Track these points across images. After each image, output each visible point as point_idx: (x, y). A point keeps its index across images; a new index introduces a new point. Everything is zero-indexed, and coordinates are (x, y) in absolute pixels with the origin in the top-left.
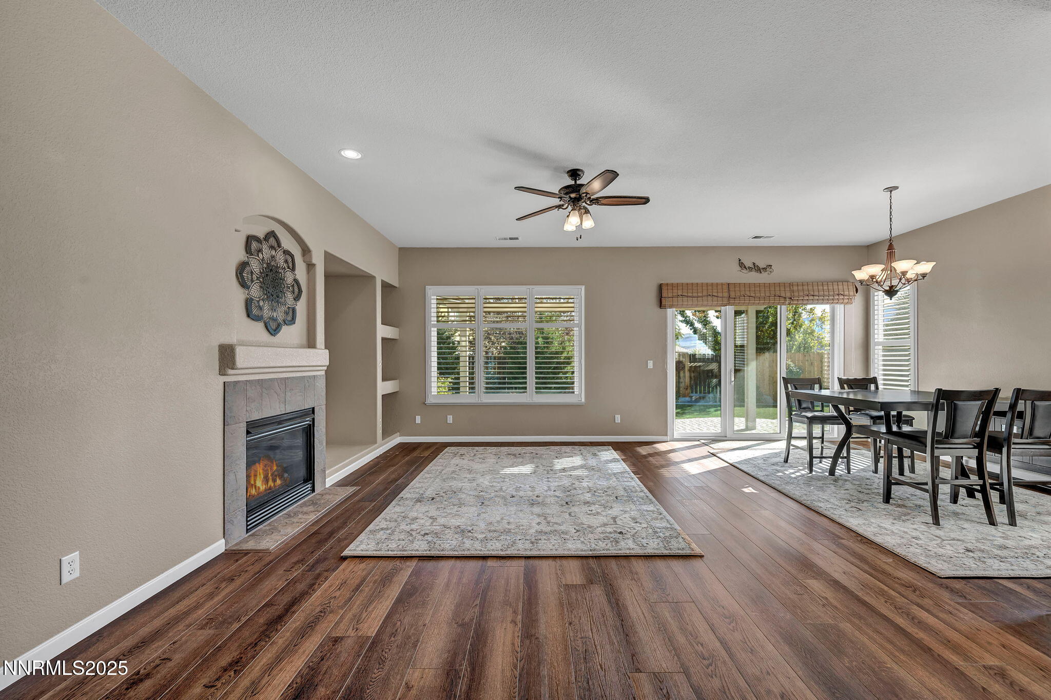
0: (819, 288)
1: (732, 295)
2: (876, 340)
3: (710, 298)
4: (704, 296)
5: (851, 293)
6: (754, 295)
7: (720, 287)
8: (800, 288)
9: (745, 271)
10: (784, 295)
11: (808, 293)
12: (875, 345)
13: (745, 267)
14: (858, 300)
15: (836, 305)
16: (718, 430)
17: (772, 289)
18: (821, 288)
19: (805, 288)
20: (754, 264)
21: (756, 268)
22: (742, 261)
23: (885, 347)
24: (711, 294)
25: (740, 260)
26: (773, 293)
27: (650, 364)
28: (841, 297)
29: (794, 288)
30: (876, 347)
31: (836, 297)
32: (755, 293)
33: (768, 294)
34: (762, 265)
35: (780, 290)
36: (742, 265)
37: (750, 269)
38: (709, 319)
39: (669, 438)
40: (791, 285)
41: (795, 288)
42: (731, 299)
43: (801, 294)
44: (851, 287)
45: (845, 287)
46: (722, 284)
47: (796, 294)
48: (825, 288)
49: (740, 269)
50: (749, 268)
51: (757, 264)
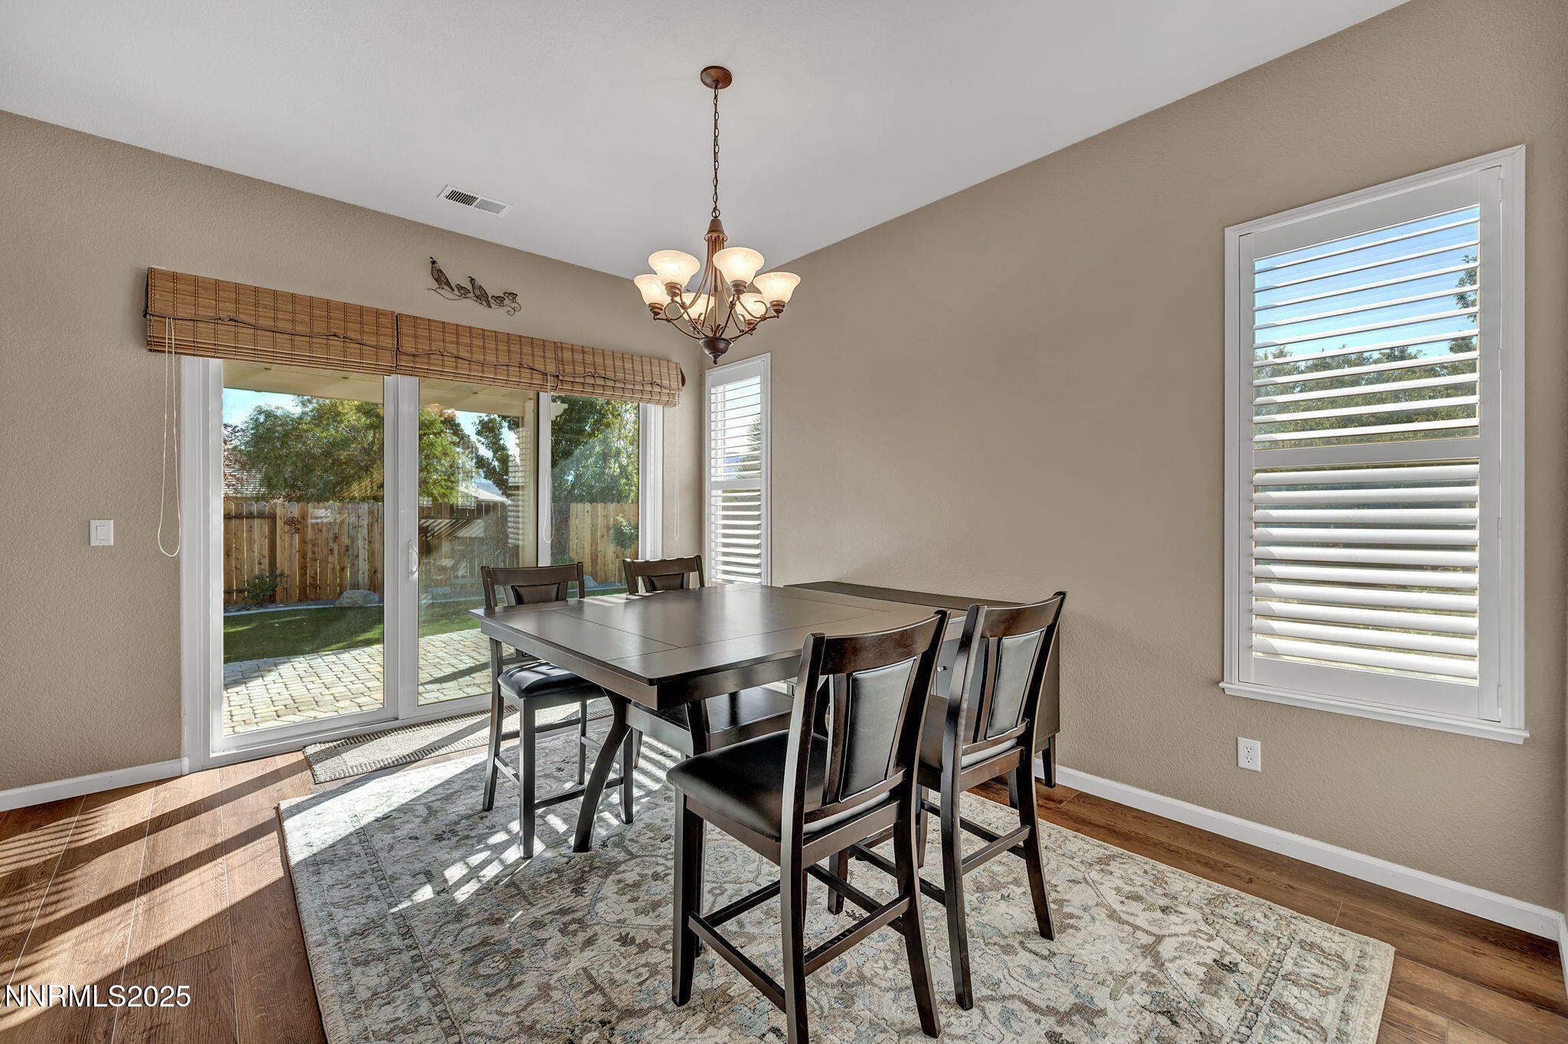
0: (616, 364)
1: (408, 345)
2: (713, 479)
3: (335, 343)
4: (319, 335)
5: (674, 384)
6: (467, 355)
7: (370, 319)
8: (578, 357)
9: (446, 292)
10: (541, 367)
11: (593, 371)
12: (712, 489)
13: (448, 284)
14: (685, 399)
15: (649, 405)
16: (373, 700)
17: (515, 348)
18: (619, 363)
19: (589, 358)
20: (472, 280)
21: (478, 293)
22: (441, 265)
23: (726, 492)
24: (340, 332)
25: (434, 262)
26: (516, 358)
27: (104, 533)
28: (657, 389)
29: (565, 355)
30: (714, 493)
31: (648, 388)
32: (471, 352)
33: (503, 360)
34: (492, 290)
35: (533, 355)
36: (439, 277)
37: (463, 291)
38: (501, 442)
39: (186, 763)
40: (558, 346)
41: (567, 355)
42: (403, 357)
43: (580, 369)
44: (673, 372)
45: (664, 370)
46: (378, 313)
47: (569, 369)
48: (628, 366)
49: (435, 285)
50: (460, 287)
51: (479, 281)
